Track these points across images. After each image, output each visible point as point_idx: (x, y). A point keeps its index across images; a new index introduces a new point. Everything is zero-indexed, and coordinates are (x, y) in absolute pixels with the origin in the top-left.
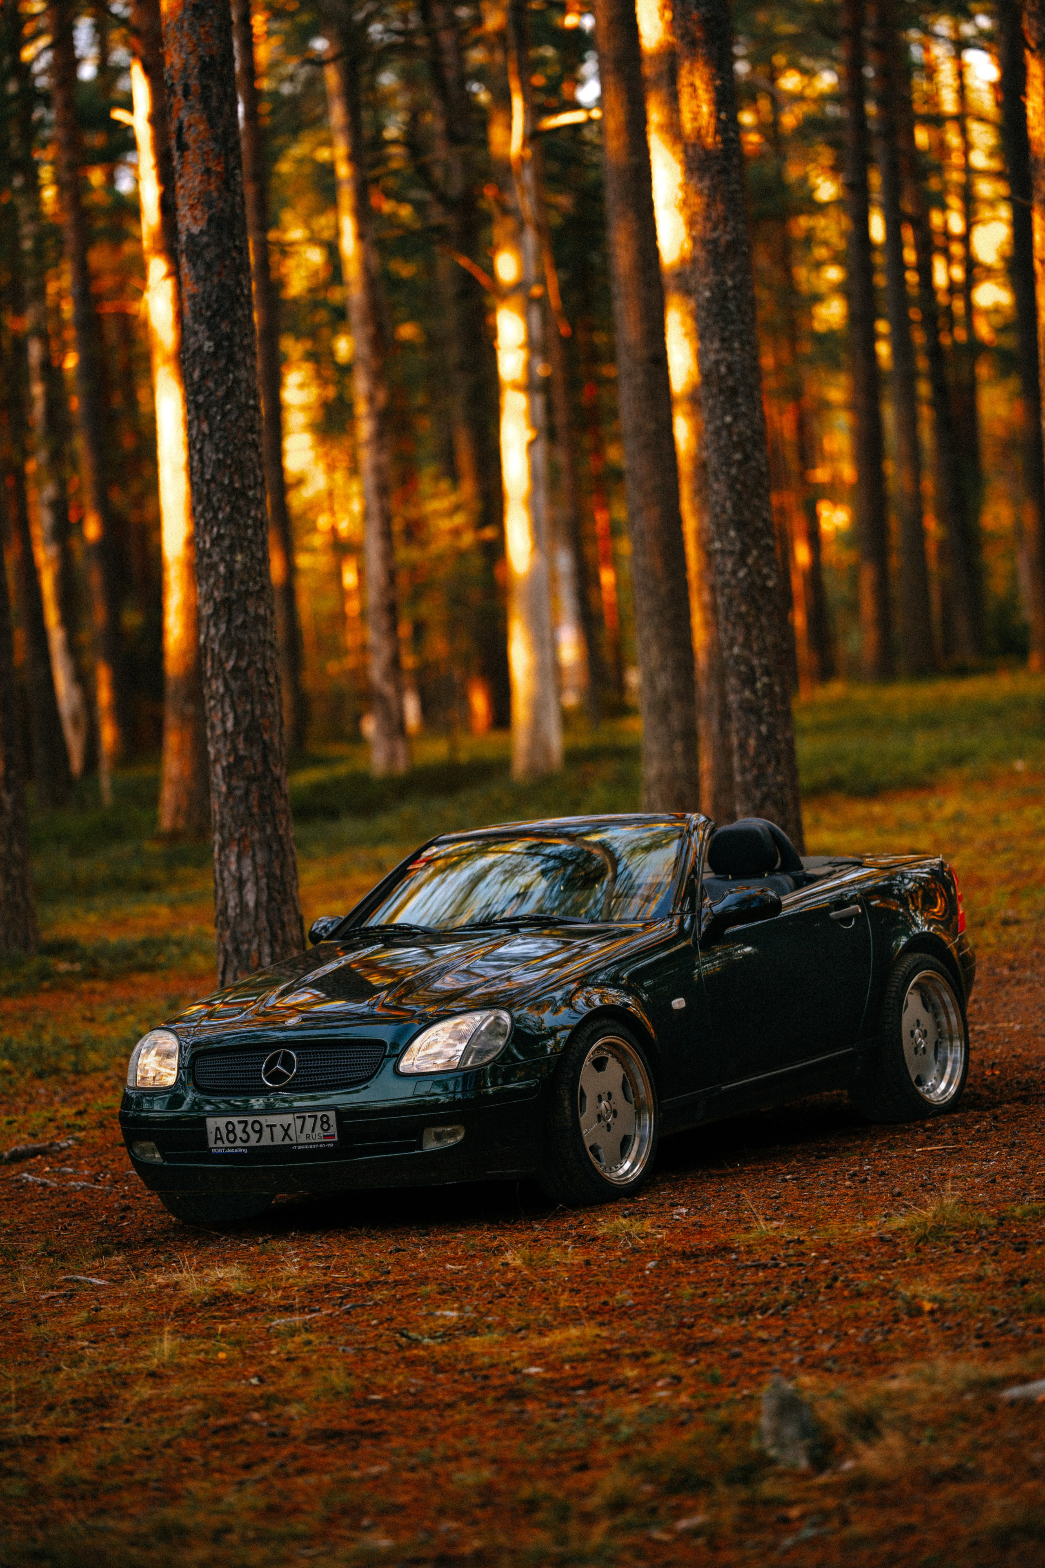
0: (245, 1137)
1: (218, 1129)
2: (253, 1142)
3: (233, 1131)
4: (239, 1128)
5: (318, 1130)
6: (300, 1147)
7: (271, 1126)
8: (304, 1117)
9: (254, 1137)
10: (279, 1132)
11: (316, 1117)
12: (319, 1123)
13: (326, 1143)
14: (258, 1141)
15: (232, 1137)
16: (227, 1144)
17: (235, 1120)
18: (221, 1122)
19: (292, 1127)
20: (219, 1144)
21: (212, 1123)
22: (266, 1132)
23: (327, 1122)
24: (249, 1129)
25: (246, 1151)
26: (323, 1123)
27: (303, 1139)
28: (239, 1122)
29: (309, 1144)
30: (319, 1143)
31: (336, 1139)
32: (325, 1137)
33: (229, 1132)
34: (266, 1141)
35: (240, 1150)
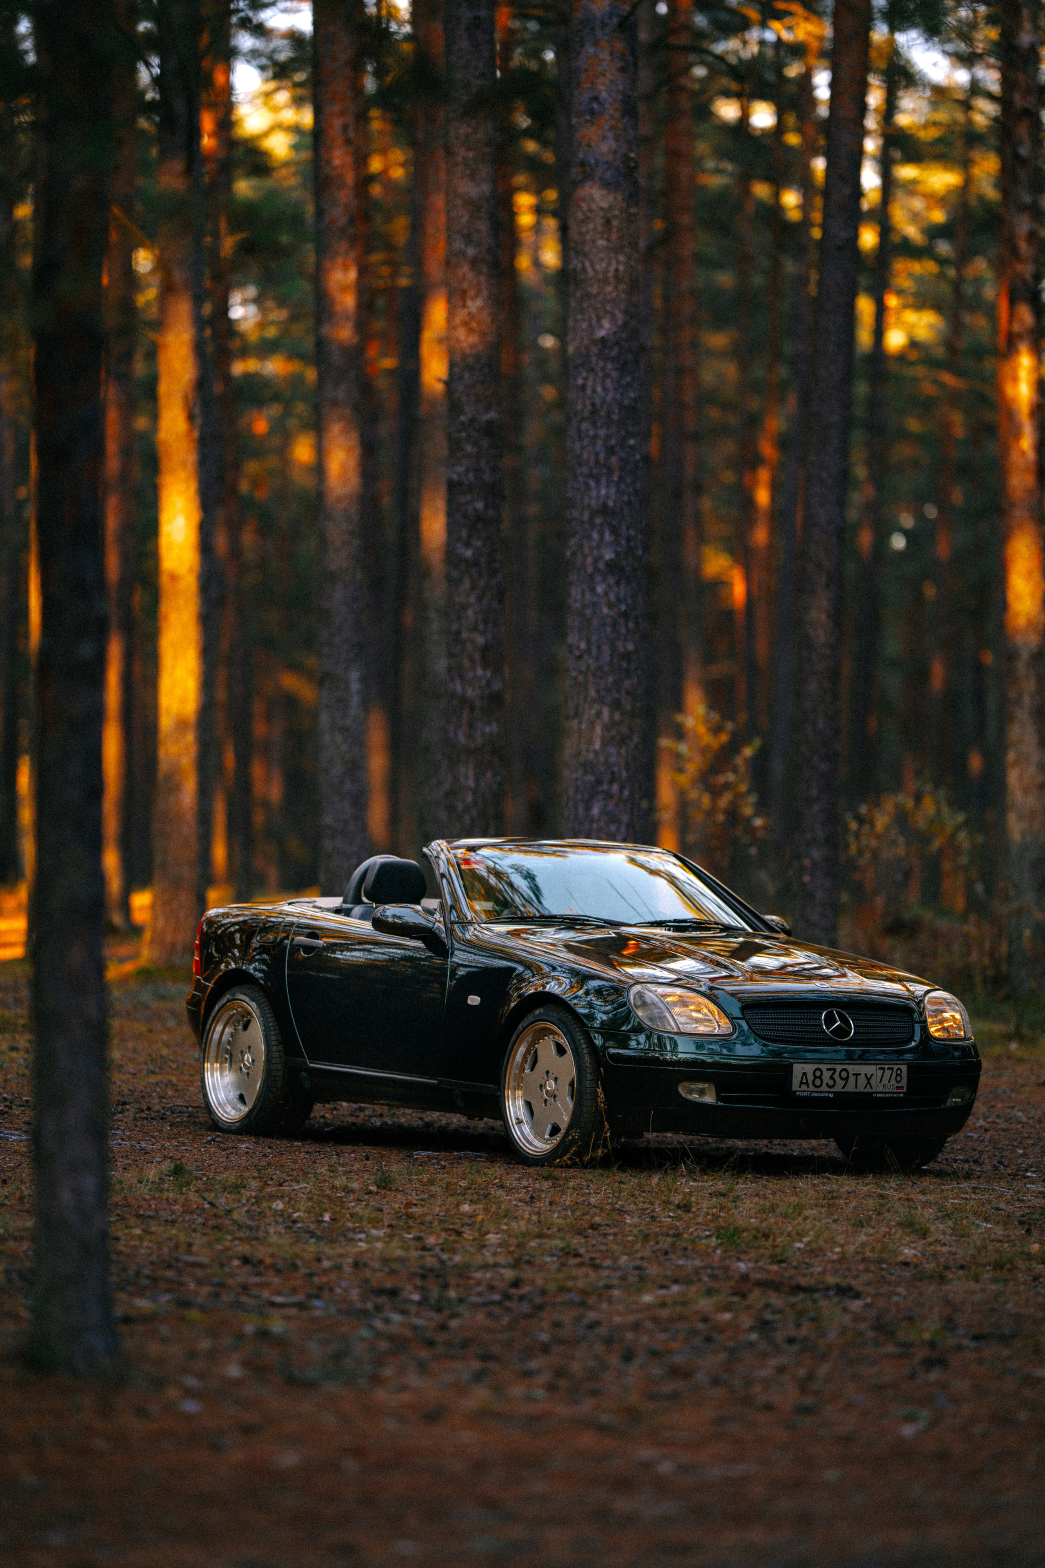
0: (831, 1083)
1: (804, 1074)
2: (838, 1088)
3: (820, 1077)
4: (826, 1075)
5: (893, 1082)
6: (879, 1095)
7: (857, 1075)
8: (884, 1069)
9: (840, 1083)
10: (862, 1081)
11: (892, 1069)
12: (894, 1075)
13: (899, 1093)
14: (843, 1087)
15: (818, 1082)
16: (812, 1088)
17: (824, 1067)
18: (809, 1068)
19: (874, 1078)
20: (804, 1087)
21: (798, 1069)
22: (852, 1079)
23: (900, 1075)
24: (836, 1076)
25: (831, 1095)
26: (897, 1075)
27: (880, 1089)
28: (828, 1069)
29: (886, 1093)
30: (893, 1093)
31: (905, 1090)
32: (898, 1088)
33: (816, 1077)
34: (850, 1088)
35: (825, 1095)
